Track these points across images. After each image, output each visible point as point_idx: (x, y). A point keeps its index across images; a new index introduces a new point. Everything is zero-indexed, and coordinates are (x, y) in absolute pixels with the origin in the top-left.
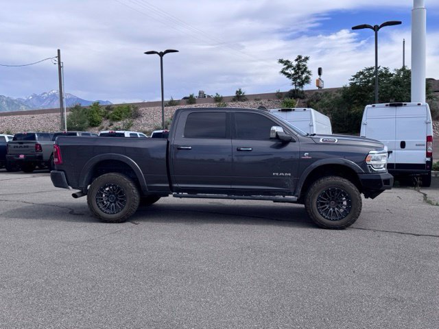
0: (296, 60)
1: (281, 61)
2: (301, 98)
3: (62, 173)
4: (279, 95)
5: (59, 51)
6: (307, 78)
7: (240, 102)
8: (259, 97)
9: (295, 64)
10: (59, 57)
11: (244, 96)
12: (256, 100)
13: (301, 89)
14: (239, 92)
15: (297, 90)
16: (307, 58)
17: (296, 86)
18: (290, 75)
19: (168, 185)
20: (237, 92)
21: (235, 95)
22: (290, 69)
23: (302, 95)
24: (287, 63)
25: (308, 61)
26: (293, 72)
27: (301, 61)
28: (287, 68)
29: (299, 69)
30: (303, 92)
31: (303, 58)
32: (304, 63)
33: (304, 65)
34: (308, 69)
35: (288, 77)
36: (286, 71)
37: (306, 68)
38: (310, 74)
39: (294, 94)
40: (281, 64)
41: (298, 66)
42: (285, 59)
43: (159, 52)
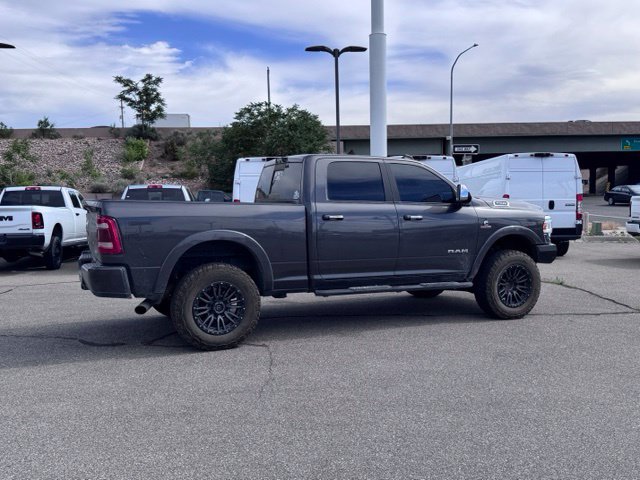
0: (143, 81)
1: (119, 80)
2: (152, 139)
3: (122, 269)
4: (114, 132)
6: (159, 109)
7: (48, 140)
8: (81, 134)
9: (141, 86)
11: (52, 130)
12: (75, 137)
13: (152, 126)
14: (44, 123)
15: (145, 126)
16: (159, 80)
17: (143, 119)
18: (133, 102)
19: (305, 278)
20: (41, 122)
21: (37, 127)
22: (133, 93)
23: (153, 135)
24: (127, 83)
25: (160, 84)
26: (137, 98)
27: (149, 83)
28: (129, 92)
29: (148, 95)
30: (153, 130)
31: (154, 79)
32: (155, 87)
33: (154, 90)
34: (161, 97)
35: (130, 105)
36: (127, 96)
37: (158, 94)
38: (163, 104)
39: (140, 132)
40: (119, 84)
41: (146, 90)
42: (125, 77)
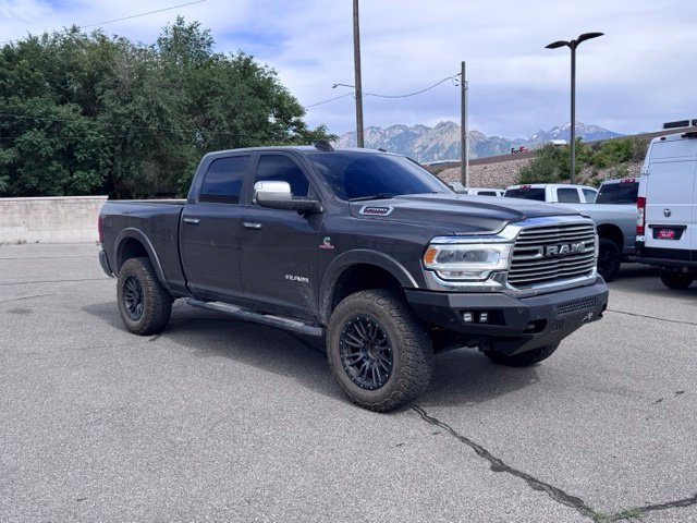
3: (104, 254)
5: (463, 64)
10: (463, 73)
43: (569, 41)
